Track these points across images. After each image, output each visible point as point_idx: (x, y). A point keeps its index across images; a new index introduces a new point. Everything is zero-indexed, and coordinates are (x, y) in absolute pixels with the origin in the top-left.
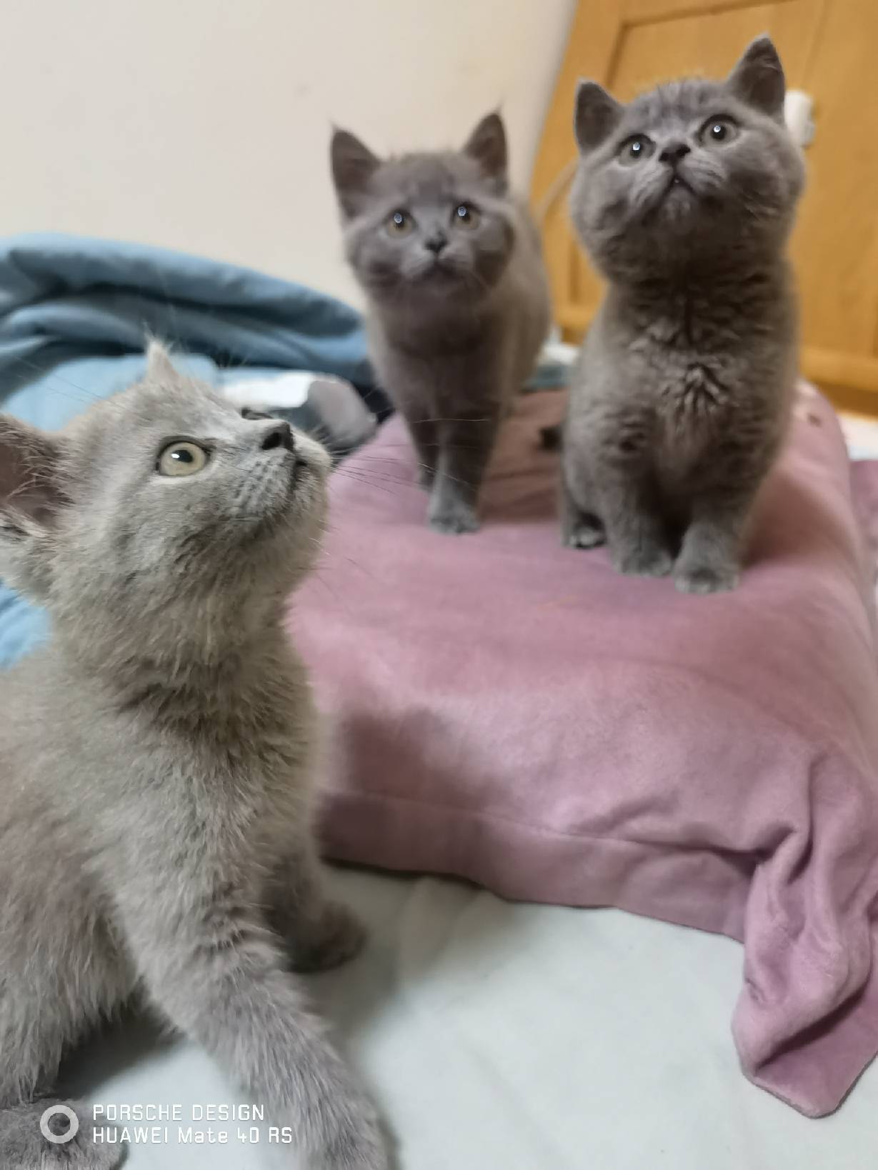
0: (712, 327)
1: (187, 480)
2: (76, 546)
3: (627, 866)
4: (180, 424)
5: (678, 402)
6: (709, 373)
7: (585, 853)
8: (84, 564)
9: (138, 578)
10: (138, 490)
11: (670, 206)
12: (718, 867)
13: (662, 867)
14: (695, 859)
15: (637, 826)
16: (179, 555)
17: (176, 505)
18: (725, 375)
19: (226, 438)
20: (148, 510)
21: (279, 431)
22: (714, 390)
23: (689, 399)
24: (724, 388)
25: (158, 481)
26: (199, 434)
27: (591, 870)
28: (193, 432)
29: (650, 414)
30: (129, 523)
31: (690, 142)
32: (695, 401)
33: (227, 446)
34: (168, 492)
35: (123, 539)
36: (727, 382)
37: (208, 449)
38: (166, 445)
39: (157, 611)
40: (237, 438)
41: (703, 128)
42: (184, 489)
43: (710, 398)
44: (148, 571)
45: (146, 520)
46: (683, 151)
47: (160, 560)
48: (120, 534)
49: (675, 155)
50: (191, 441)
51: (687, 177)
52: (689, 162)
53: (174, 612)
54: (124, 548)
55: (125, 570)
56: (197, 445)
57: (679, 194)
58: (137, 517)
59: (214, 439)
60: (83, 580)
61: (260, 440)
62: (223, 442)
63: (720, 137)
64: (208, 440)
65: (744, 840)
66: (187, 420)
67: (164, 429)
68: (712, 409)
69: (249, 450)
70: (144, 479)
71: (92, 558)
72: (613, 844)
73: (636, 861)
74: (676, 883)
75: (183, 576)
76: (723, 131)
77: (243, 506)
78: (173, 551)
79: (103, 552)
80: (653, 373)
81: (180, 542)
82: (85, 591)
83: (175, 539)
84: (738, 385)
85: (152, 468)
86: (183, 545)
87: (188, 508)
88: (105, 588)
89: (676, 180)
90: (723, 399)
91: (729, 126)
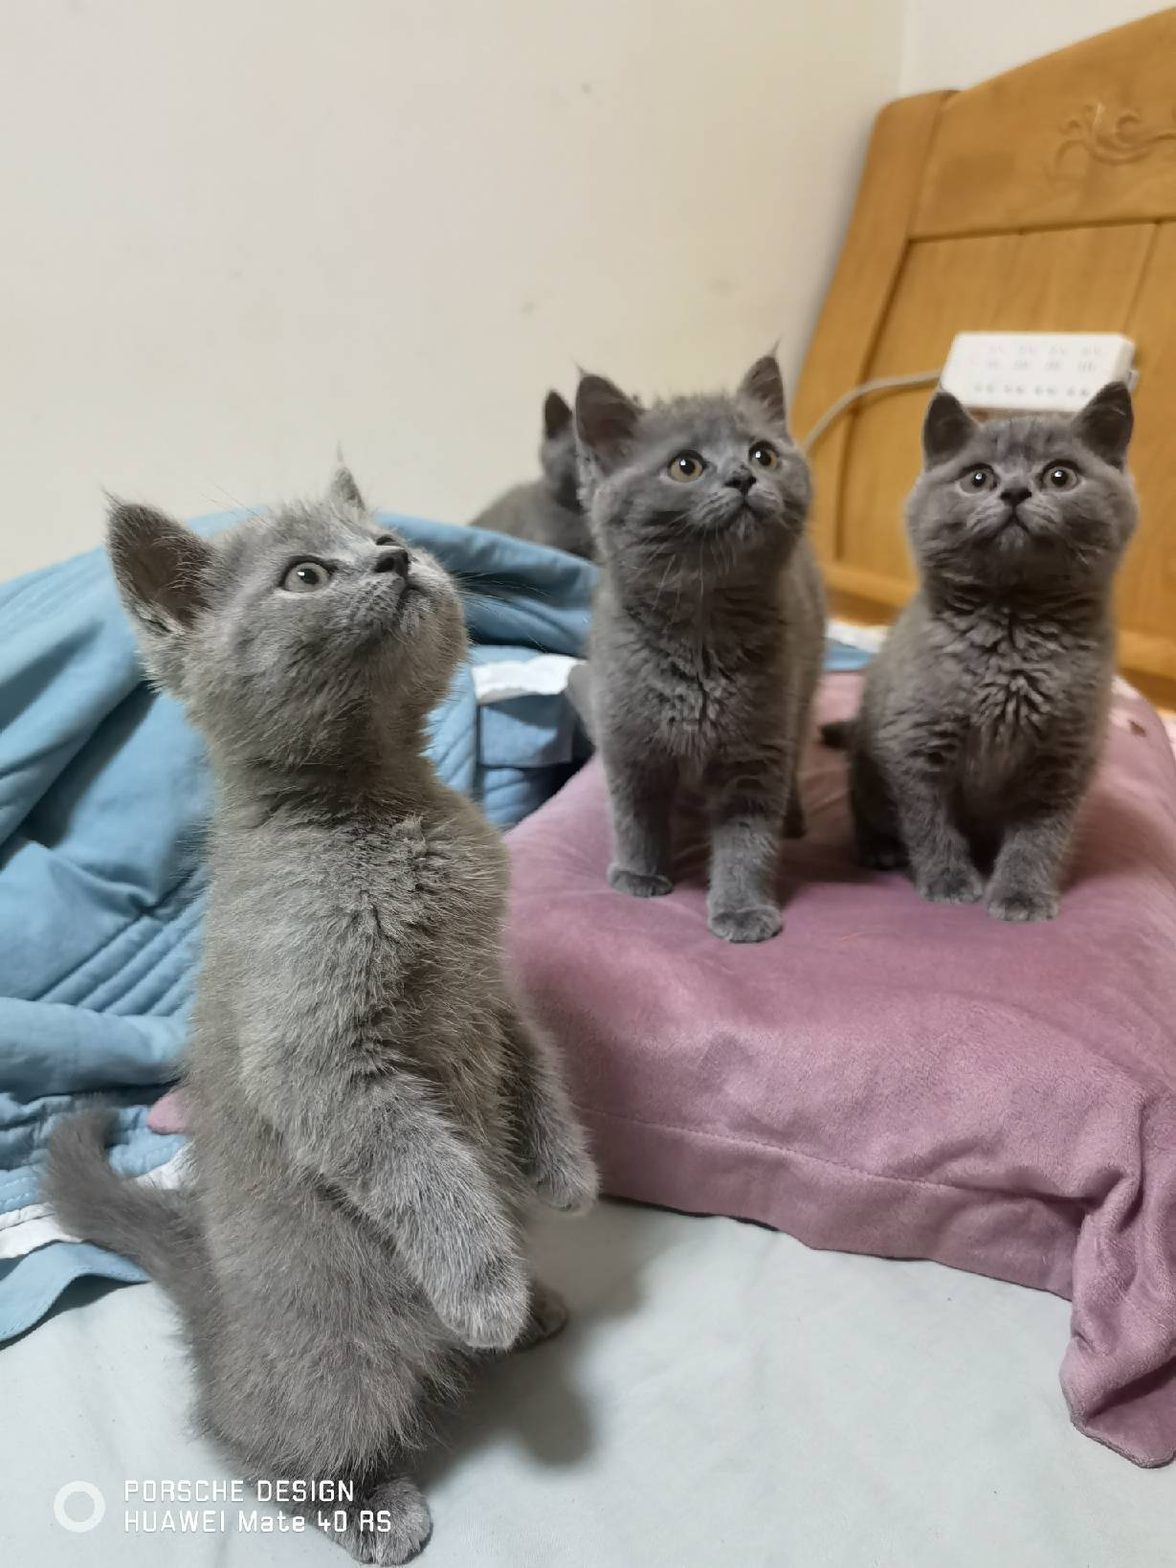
0: (1037, 639)
1: (306, 596)
2: (206, 646)
3: (944, 1215)
4: (309, 544)
5: (997, 711)
6: (1032, 681)
7: (899, 1197)
8: (210, 664)
9: (255, 680)
10: (260, 599)
11: (1004, 539)
12: (1043, 1215)
13: (982, 1216)
14: (1020, 1207)
15: (957, 1168)
16: (291, 662)
17: (291, 617)
18: (1049, 685)
19: (347, 560)
20: (266, 619)
21: (393, 556)
22: (1037, 698)
23: (1011, 707)
24: (1047, 698)
25: (281, 594)
26: (325, 556)
27: (907, 1216)
28: (319, 553)
29: (964, 722)
30: (249, 629)
31: (1032, 486)
32: (1017, 712)
33: (347, 567)
34: (285, 603)
35: (244, 642)
36: (1051, 693)
37: (332, 568)
38: (296, 562)
39: (271, 712)
40: (358, 560)
41: (1045, 470)
42: (302, 603)
43: (1033, 706)
44: (263, 674)
45: (265, 628)
46: (1026, 494)
47: (274, 665)
48: (241, 639)
49: (1015, 497)
50: (317, 561)
51: (1024, 518)
52: (1028, 506)
53: (286, 712)
54: (245, 652)
55: (243, 672)
56: (324, 567)
57: (1015, 531)
58: (257, 625)
59: (337, 560)
60: (208, 678)
61: (375, 562)
62: (345, 564)
63: (1061, 483)
64: (332, 561)
65: (1072, 1186)
66: (316, 542)
67: (293, 549)
68: (1035, 717)
69: (362, 572)
70: (269, 591)
71: (217, 658)
72: (930, 1188)
73: (955, 1208)
74: (998, 1233)
75: (294, 680)
76: (1064, 475)
77: (352, 617)
78: (286, 658)
79: (226, 655)
80: (968, 679)
81: (294, 650)
82: (210, 689)
83: (288, 647)
84: (1061, 696)
85: (277, 583)
86: (296, 653)
87: (301, 620)
88: (227, 686)
89: (1013, 519)
90: (1045, 708)
91: (1070, 472)
